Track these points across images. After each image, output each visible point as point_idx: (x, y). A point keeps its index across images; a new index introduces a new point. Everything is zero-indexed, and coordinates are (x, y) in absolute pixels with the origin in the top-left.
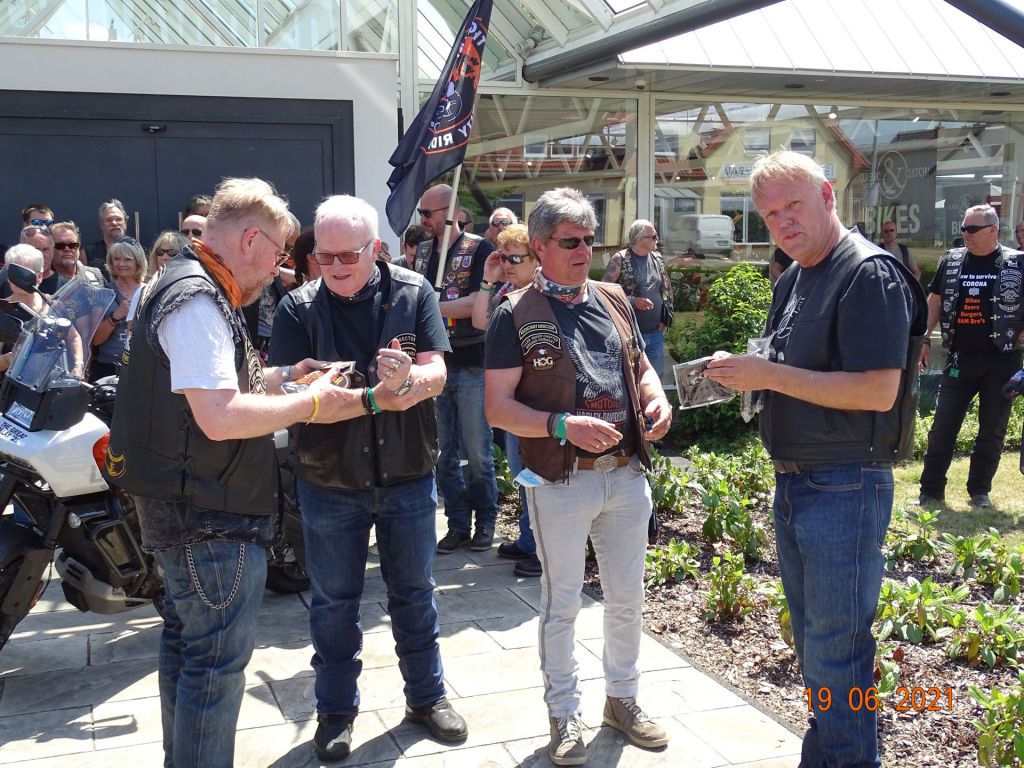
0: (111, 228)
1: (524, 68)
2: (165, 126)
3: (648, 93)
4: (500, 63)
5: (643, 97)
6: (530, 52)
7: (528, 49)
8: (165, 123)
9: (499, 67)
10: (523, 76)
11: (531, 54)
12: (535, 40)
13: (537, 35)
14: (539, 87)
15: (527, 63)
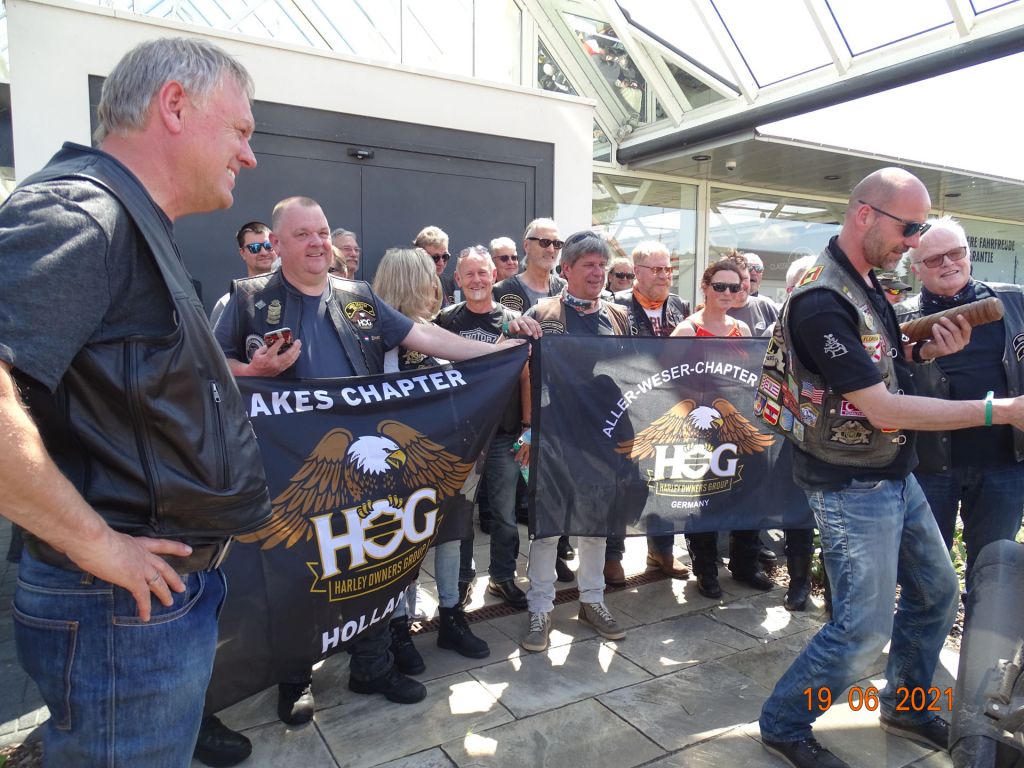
0: (349, 259)
1: (618, 151)
5: (702, 184)
7: (625, 134)
10: (618, 159)
12: (632, 126)
13: (635, 122)
14: (629, 169)
15: (622, 147)
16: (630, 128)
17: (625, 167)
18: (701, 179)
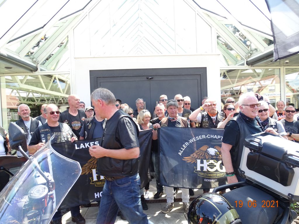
0: (141, 106)
1: (247, 62)
2: (153, 77)
3: (283, 67)
5: (282, 68)
6: (249, 57)
9: (236, 64)
12: (251, 54)
13: (251, 52)
14: (251, 67)
15: (248, 60)
16: (250, 54)
17: (250, 66)
18: (281, 66)
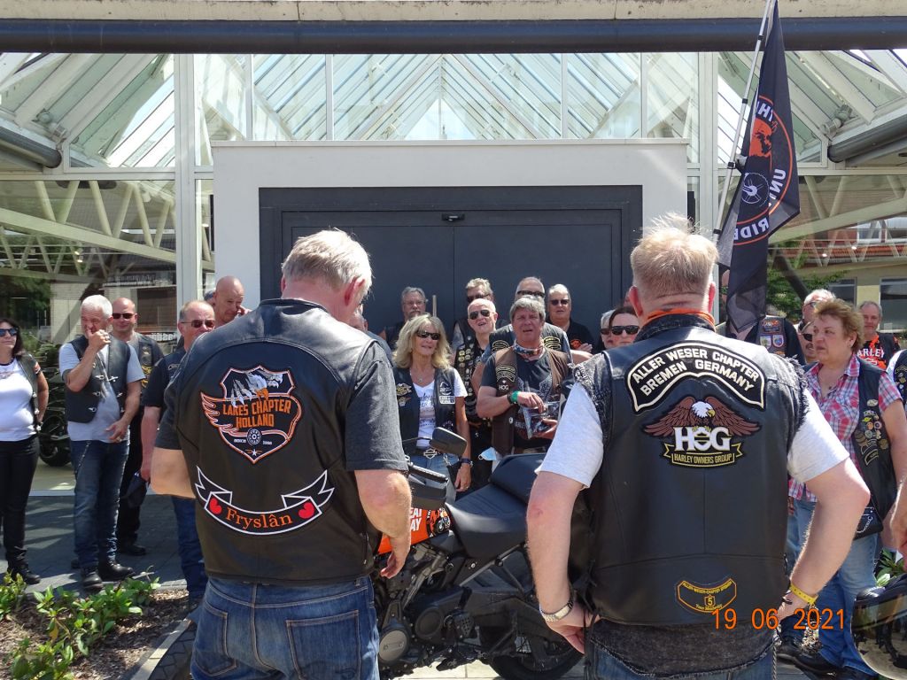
0: (412, 310)
1: (830, 148)
2: (463, 215)
4: (807, 145)
6: (836, 132)
7: (833, 130)
8: (463, 213)
9: (805, 149)
10: (829, 156)
11: (838, 134)
12: (841, 120)
13: (844, 115)
14: (846, 166)
15: (833, 143)
